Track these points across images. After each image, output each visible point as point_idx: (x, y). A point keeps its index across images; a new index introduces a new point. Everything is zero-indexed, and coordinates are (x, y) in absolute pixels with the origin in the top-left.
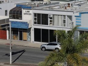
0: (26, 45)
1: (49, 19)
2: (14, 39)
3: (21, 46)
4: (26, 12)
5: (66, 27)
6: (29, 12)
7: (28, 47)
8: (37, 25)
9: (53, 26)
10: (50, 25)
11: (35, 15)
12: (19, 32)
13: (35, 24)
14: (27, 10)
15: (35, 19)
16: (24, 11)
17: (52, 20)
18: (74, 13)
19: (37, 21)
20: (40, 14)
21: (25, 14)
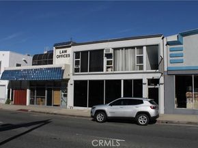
0: (55, 112)
1: (105, 60)
2: (39, 104)
3: (44, 113)
4: (61, 52)
6: (66, 51)
7: (60, 114)
8: (80, 73)
9: (115, 72)
10: (107, 71)
11: (77, 54)
12: (46, 91)
13: (76, 72)
14: (62, 50)
15: (77, 63)
16: (57, 52)
17: (112, 59)
18: (163, 38)
19: (80, 67)
20: (87, 52)
21: (58, 57)
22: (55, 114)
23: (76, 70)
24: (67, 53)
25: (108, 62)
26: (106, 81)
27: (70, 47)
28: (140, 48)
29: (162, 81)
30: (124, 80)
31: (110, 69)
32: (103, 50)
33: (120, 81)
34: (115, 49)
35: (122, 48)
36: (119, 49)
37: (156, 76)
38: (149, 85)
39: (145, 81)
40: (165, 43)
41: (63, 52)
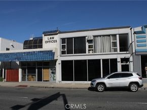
0: (52, 86)
1: (87, 45)
2: (30, 81)
3: (43, 87)
5: (118, 52)
6: (53, 38)
7: (57, 88)
8: (66, 55)
9: (95, 54)
10: (89, 53)
11: (63, 40)
12: (37, 70)
14: (49, 37)
15: (63, 47)
16: (45, 38)
17: (93, 44)
18: (131, 29)
19: (66, 50)
20: (72, 38)
21: (47, 42)
22: (53, 88)
23: (63, 53)
24: (55, 39)
26: (88, 60)
27: (57, 34)
28: (114, 36)
29: (131, 59)
30: (103, 60)
31: (91, 52)
32: (85, 37)
33: (100, 60)
34: (95, 36)
35: (100, 36)
36: (97, 36)
37: (127, 56)
38: (122, 62)
39: (119, 60)
40: (133, 32)
41: (50, 38)
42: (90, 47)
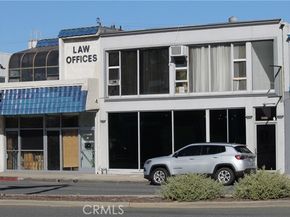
1: (173, 68)
2: (28, 168)
4: (77, 50)
5: (249, 90)
6: (87, 49)
8: (120, 97)
9: (193, 94)
10: (177, 91)
11: (113, 55)
12: (45, 138)
13: (111, 94)
14: (77, 45)
15: (113, 75)
16: (66, 50)
17: (187, 68)
18: (282, 27)
19: (119, 83)
20: (134, 51)
21: (70, 60)
23: (113, 91)
24: (91, 52)
25: (178, 73)
26: (176, 112)
27: (96, 38)
28: (241, 44)
29: (280, 111)
31: (181, 89)
32: (167, 48)
33: (203, 112)
34: (192, 47)
35: (206, 46)
36: (199, 46)
37: (270, 102)
38: (258, 119)
39: (250, 112)
40: (286, 37)
41: (80, 50)
42: (179, 75)
